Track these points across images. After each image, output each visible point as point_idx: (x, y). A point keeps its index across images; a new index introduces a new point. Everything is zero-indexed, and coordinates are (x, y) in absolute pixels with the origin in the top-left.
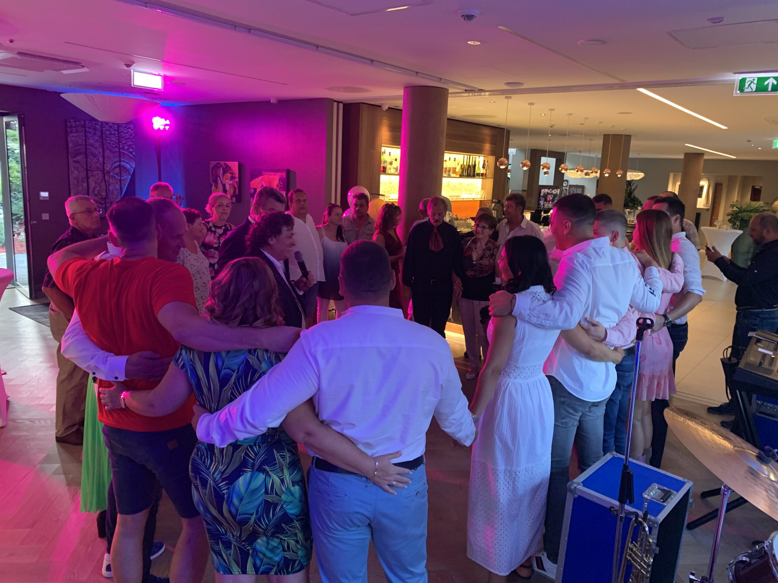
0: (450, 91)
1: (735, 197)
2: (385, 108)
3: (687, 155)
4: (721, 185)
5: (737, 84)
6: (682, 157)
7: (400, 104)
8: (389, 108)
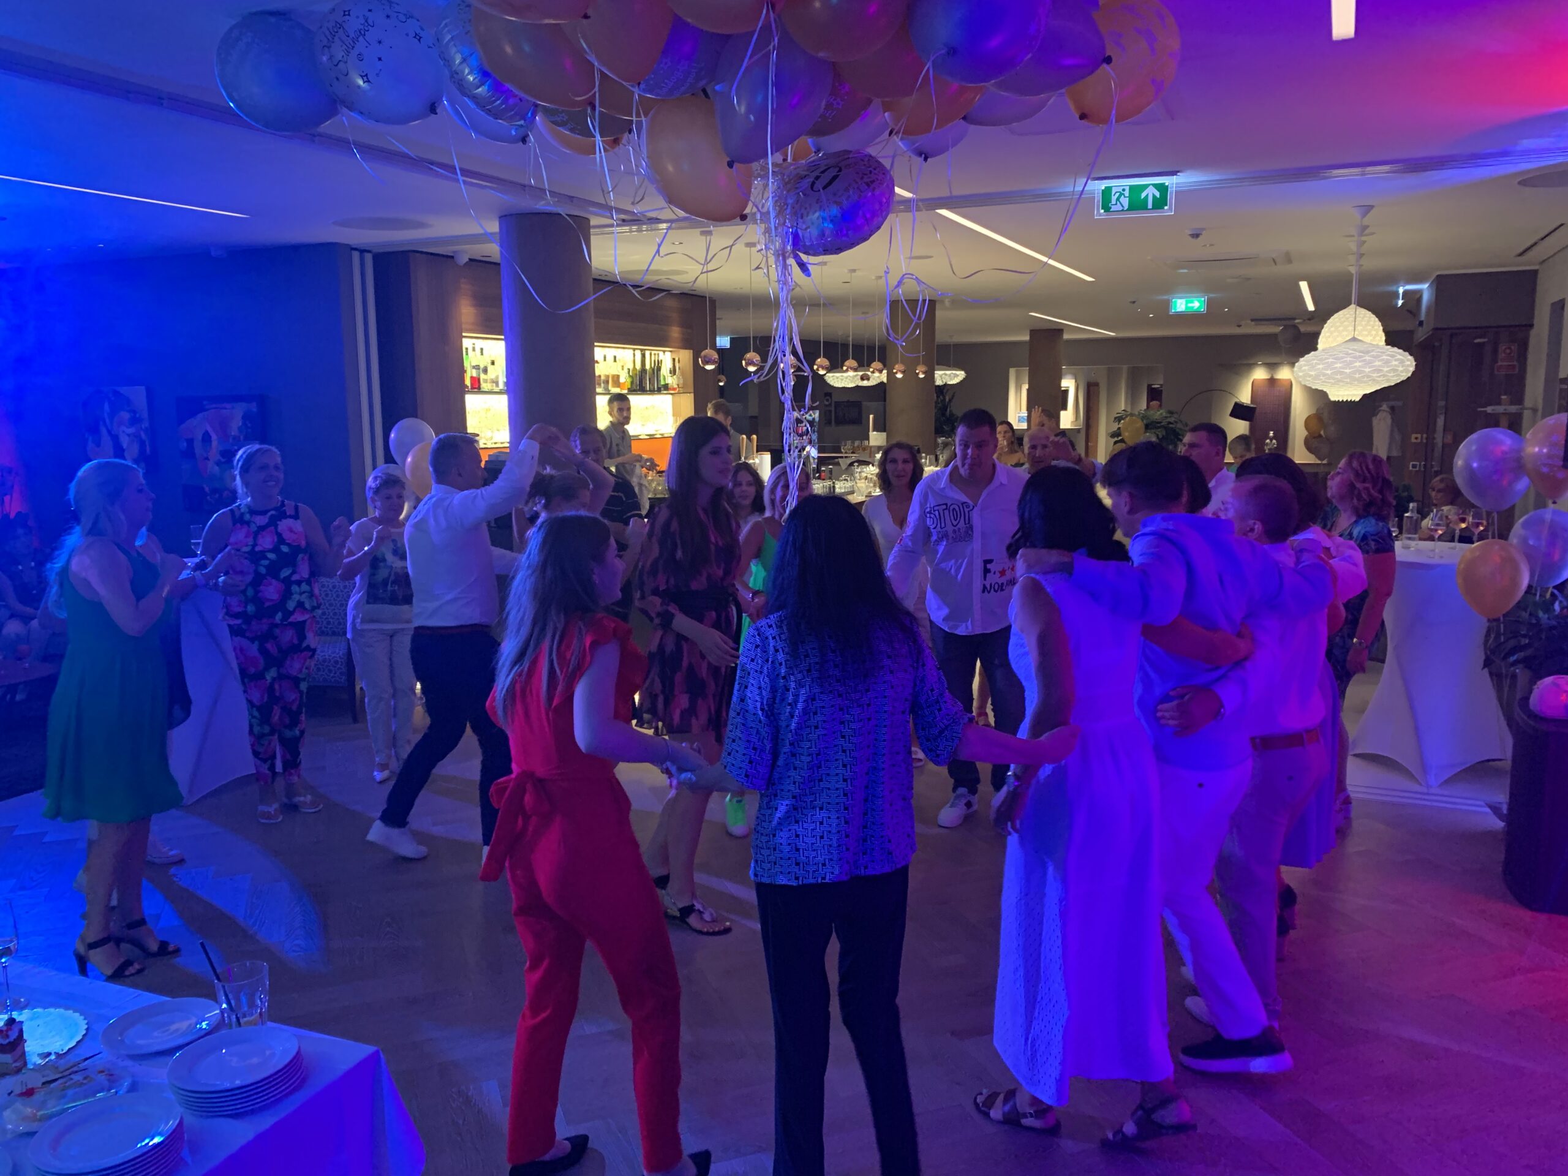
0: (593, 222)
1: (1122, 404)
2: (464, 259)
3: (1033, 333)
4: (1097, 385)
5: (1099, 197)
6: (1027, 338)
7: (493, 250)
8: (471, 260)
